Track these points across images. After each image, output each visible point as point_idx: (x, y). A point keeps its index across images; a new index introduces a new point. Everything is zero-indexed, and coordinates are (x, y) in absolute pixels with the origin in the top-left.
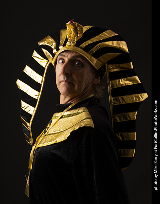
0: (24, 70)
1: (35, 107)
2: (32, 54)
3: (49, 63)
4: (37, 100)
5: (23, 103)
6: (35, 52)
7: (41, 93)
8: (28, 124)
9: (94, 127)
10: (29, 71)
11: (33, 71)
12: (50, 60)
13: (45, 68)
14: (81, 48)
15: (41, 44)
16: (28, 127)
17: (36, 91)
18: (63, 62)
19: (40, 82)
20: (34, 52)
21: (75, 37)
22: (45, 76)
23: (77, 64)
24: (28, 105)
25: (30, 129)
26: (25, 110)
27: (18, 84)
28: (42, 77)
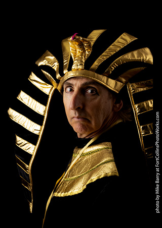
0: (17, 96)
1: (35, 145)
2: (29, 77)
3: (53, 89)
4: (38, 136)
5: (18, 138)
6: (33, 74)
7: (43, 127)
8: (27, 166)
9: (118, 175)
10: (24, 98)
11: (31, 98)
12: (54, 85)
13: (48, 96)
14: (92, 70)
15: (40, 64)
16: (26, 169)
17: (36, 124)
18: (72, 90)
19: (42, 113)
20: (30, 74)
21: (82, 55)
22: (48, 105)
23: (89, 91)
24: (26, 142)
25: (29, 172)
26: (22, 148)
27: (10, 114)
28: (44, 107)
